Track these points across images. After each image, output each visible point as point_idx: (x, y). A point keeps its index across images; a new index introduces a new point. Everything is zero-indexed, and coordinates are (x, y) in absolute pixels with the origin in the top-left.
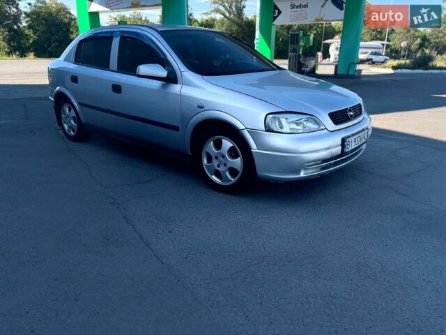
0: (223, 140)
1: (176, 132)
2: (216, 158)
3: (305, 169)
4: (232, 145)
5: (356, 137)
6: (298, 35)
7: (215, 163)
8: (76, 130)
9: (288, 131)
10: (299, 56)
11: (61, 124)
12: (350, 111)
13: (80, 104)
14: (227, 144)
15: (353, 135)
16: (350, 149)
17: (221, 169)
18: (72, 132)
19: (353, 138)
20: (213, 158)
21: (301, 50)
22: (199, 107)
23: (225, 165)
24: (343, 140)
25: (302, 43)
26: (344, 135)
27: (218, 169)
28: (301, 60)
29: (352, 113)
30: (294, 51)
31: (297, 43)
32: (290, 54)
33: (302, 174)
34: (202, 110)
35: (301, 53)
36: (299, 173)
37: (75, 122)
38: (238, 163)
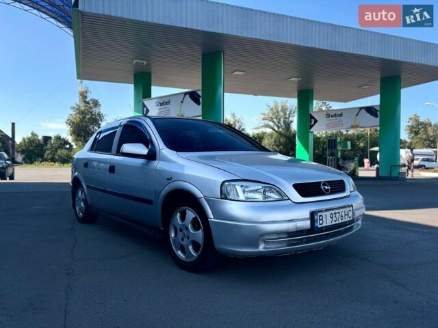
0: (187, 211)
1: (150, 206)
2: (181, 230)
3: (265, 242)
4: (194, 216)
5: (333, 212)
6: (335, 140)
7: (180, 235)
8: (83, 212)
9: (244, 199)
10: (338, 160)
11: (74, 208)
12: (324, 184)
13: (88, 187)
14: (191, 215)
15: (327, 210)
16: (324, 225)
17: (184, 243)
18: (81, 214)
19: (328, 213)
20: (178, 231)
21: (339, 153)
22: (169, 179)
23: (188, 238)
24: (313, 214)
25: (339, 148)
26: (315, 208)
27: (182, 243)
28: (340, 162)
29: (326, 187)
30: (332, 154)
31: (335, 147)
32: (328, 158)
33: (261, 248)
34: (170, 181)
35: (339, 156)
36: (258, 247)
37: (84, 204)
38: (199, 235)
